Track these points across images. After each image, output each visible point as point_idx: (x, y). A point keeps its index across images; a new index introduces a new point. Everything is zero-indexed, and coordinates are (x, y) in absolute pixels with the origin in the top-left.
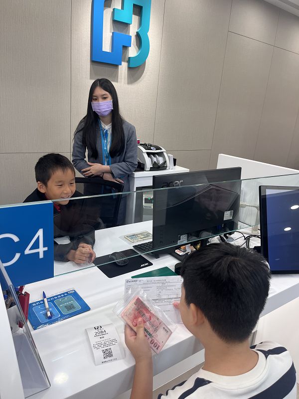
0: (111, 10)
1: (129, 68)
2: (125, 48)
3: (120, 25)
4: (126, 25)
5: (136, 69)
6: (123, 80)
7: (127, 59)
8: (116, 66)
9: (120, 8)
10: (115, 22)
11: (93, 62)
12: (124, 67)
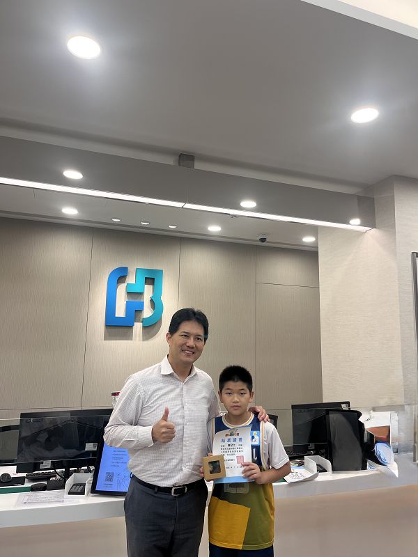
0: (125, 284)
1: (144, 327)
3: (134, 295)
4: (141, 294)
5: (152, 327)
6: (138, 338)
7: (141, 320)
8: (131, 327)
9: (134, 283)
10: (129, 293)
11: (107, 326)
12: (138, 327)
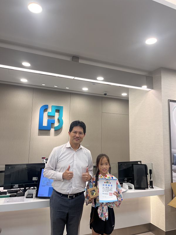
2: (53, 124)
3: (51, 117)
4: (54, 116)
5: (58, 131)
6: (52, 135)
7: (54, 127)
8: (49, 130)
9: (51, 112)
10: (49, 116)
11: (40, 130)
12: (52, 130)
